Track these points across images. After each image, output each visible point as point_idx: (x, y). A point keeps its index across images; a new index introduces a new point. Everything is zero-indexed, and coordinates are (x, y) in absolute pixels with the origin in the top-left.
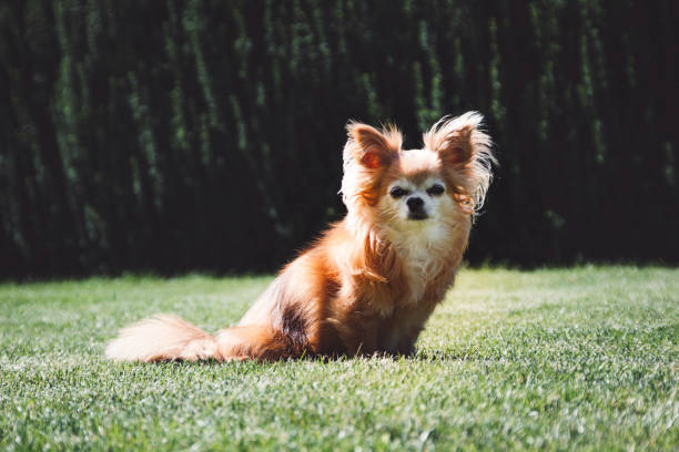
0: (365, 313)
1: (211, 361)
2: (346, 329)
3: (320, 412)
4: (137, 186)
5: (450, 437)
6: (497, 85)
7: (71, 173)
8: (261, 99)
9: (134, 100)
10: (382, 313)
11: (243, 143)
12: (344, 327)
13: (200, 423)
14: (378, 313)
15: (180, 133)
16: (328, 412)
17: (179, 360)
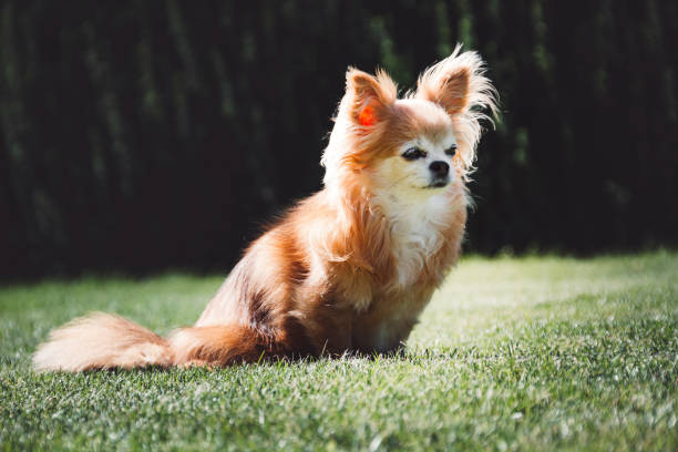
0: (338, 306)
1: (149, 368)
2: (312, 326)
3: (262, 420)
4: (98, 166)
5: (408, 445)
6: (540, 26)
7: (16, 151)
8: (249, 51)
9: (91, 57)
10: (357, 305)
11: (228, 107)
12: (310, 323)
13: (112, 436)
14: (352, 306)
15: (150, 98)
16: (270, 419)
17: (114, 370)
